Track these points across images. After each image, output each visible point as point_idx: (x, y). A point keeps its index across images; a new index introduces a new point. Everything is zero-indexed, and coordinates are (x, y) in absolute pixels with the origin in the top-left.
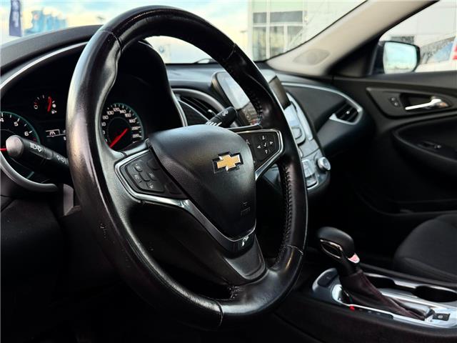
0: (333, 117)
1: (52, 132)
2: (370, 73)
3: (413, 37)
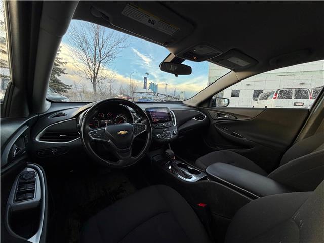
0: (194, 119)
1: (102, 121)
2: (210, 106)
3: (239, 91)
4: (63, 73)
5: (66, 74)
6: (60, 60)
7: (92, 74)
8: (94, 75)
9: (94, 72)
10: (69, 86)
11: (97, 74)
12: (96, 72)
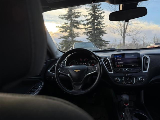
4: (105, 33)
5: (107, 33)
6: (104, 25)
7: (123, 30)
8: (124, 30)
9: (124, 28)
10: (108, 42)
11: (126, 29)
12: (125, 27)
